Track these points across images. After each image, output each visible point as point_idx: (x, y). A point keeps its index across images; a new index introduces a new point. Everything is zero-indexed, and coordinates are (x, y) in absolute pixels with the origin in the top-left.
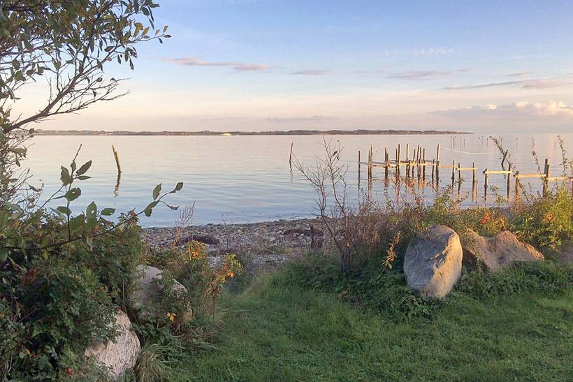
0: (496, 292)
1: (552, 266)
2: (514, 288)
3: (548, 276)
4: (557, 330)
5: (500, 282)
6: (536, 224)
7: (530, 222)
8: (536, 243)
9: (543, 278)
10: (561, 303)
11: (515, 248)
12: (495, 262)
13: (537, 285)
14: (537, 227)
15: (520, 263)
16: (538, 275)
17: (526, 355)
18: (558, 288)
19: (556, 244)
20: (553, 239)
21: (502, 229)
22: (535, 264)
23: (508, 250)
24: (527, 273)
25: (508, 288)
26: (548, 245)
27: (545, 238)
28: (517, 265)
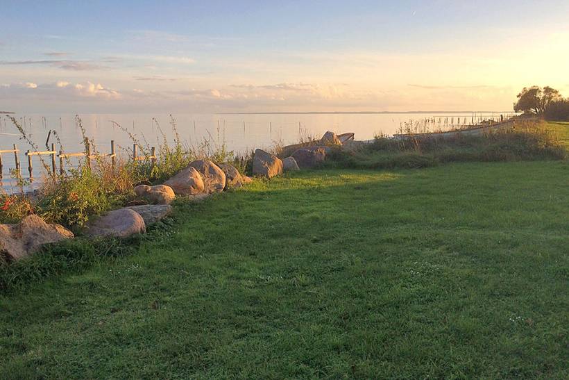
0: (22, 282)
1: (79, 243)
2: (42, 273)
3: (76, 253)
4: (83, 304)
5: (27, 270)
6: (64, 203)
7: (57, 202)
8: (64, 222)
9: (71, 256)
10: (89, 277)
11: (42, 230)
12: (21, 250)
13: (65, 264)
14: (66, 205)
15: (47, 245)
16: (65, 254)
17: (51, 340)
18: (86, 262)
19: (84, 220)
20: (80, 215)
21: (29, 213)
22: (63, 243)
23: (35, 234)
24: (54, 254)
25: (35, 274)
26: (76, 222)
27: (72, 216)
28: (44, 248)
